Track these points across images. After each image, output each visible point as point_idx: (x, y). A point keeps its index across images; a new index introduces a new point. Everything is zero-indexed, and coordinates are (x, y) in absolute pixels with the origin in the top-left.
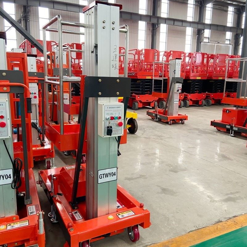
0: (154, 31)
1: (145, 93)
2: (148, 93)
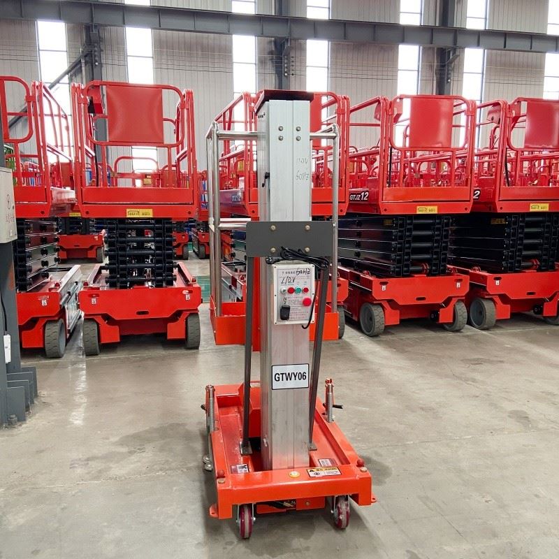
0: (444, 70)
1: (411, 268)
2: (423, 269)
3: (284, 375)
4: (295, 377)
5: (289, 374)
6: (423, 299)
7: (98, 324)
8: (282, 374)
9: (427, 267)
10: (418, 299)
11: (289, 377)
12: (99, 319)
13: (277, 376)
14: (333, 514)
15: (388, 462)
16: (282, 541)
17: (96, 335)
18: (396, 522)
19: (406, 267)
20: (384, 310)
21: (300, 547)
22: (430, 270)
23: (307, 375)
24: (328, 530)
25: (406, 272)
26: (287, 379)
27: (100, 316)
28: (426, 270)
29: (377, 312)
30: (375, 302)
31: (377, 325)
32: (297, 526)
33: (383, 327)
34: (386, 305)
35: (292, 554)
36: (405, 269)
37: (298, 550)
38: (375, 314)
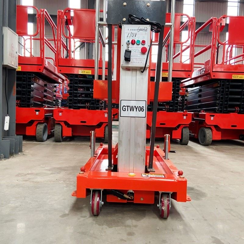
1: (229, 109)
2: (235, 110)
3: (129, 107)
4: (136, 109)
5: (132, 107)
6: (235, 126)
7: (62, 126)
8: (128, 106)
9: (238, 109)
10: (232, 126)
11: (132, 109)
12: (63, 124)
13: (124, 107)
14: (158, 207)
15: (205, 190)
16: (120, 220)
17: (61, 131)
18: (206, 220)
19: (225, 108)
20: (212, 132)
21: (131, 225)
22: (240, 111)
23: (144, 108)
24: (154, 218)
25: (225, 111)
26: (131, 111)
27: (63, 122)
28: (237, 110)
29: (208, 132)
30: (207, 126)
31: (208, 139)
32: (133, 213)
33: (211, 140)
34: (214, 129)
35: (124, 227)
36: (225, 109)
37: (129, 226)
38: (207, 133)
